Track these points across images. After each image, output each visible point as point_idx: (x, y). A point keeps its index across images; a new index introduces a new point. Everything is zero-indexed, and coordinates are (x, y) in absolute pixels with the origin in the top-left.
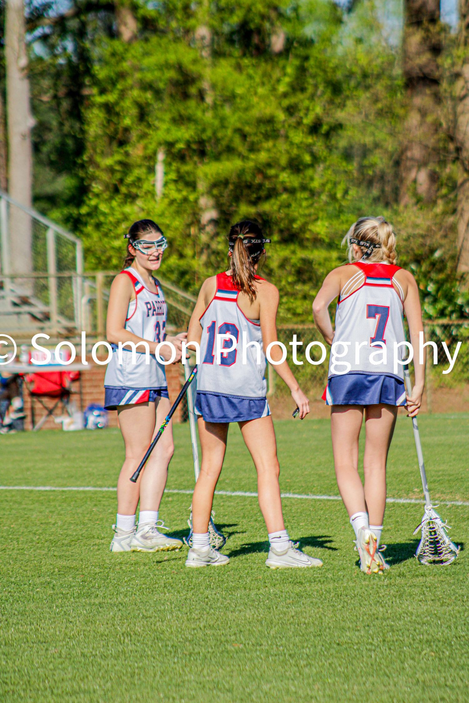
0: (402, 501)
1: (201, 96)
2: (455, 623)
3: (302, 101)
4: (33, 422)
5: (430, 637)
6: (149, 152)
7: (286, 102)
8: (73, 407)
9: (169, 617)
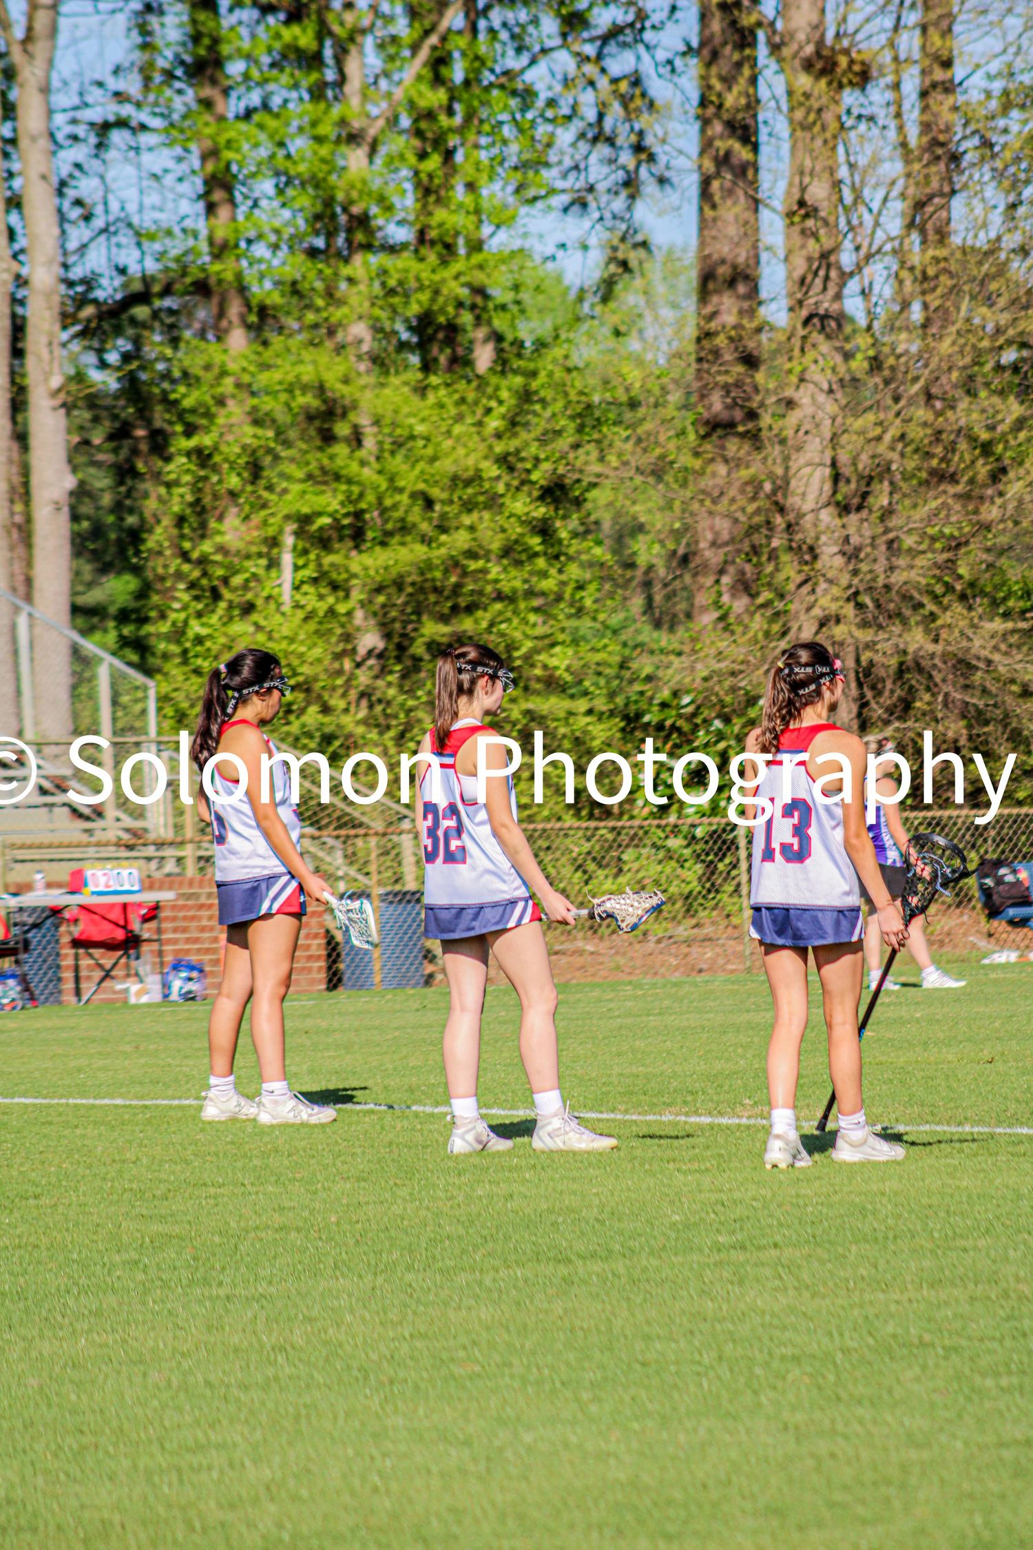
0: (724, 1121)
1: (357, 439)
2: (838, 1327)
3: (527, 444)
4: (78, 992)
5: (797, 1352)
6: (271, 531)
7: (499, 448)
8: (145, 964)
9: (348, 1318)
